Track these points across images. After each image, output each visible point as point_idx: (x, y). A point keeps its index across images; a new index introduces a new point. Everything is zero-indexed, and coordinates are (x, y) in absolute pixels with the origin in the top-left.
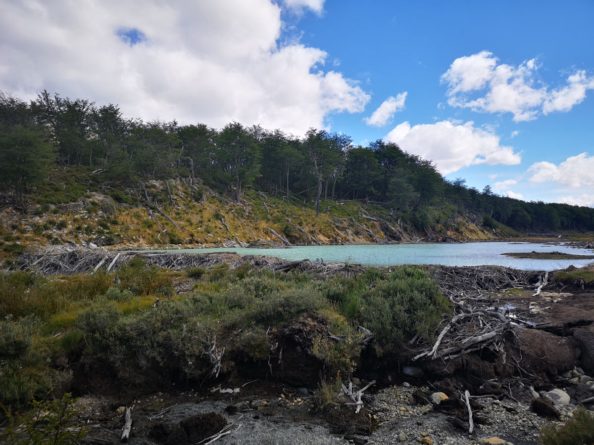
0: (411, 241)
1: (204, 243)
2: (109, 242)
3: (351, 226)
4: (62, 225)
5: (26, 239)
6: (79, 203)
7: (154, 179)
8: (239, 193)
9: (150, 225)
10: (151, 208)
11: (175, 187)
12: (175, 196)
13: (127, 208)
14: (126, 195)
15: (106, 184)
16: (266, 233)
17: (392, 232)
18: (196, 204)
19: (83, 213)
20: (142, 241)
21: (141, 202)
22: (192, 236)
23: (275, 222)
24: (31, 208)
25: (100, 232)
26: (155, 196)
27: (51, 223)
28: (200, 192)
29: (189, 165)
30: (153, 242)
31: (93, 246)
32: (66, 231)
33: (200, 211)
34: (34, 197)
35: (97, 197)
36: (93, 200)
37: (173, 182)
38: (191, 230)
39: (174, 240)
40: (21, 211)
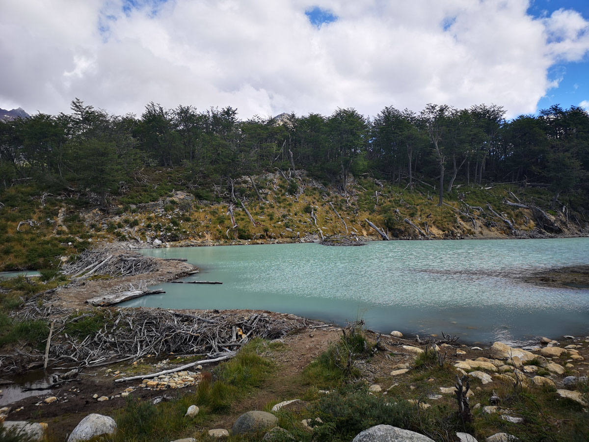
0: (580, 234)
1: (279, 237)
2: (174, 238)
3: (484, 216)
4: (136, 223)
5: (98, 236)
6: (160, 202)
7: (249, 175)
8: (350, 182)
9: (221, 221)
10: (235, 204)
11: (271, 181)
12: (267, 191)
13: (206, 205)
14: (212, 191)
15: (194, 183)
16: (363, 226)
17: (547, 221)
18: (289, 197)
19: (160, 211)
20: (208, 237)
21: (225, 198)
22: (266, 231)
23: (380, 213)
24: (113, 208)
25: (169, 229)
26: (242, 192)
27: (126, 221)
28: (298, 184)
29: (289, 157)
30: (220, 238)
31: (157, 242)
32: (136, 228)
33: (290, 205)
34: (120, 198)
35: (180, 196)
36: (175, 199)
37: (271, 176)
38: (268, 224)
39: (244, 236)
40: (105, 211)
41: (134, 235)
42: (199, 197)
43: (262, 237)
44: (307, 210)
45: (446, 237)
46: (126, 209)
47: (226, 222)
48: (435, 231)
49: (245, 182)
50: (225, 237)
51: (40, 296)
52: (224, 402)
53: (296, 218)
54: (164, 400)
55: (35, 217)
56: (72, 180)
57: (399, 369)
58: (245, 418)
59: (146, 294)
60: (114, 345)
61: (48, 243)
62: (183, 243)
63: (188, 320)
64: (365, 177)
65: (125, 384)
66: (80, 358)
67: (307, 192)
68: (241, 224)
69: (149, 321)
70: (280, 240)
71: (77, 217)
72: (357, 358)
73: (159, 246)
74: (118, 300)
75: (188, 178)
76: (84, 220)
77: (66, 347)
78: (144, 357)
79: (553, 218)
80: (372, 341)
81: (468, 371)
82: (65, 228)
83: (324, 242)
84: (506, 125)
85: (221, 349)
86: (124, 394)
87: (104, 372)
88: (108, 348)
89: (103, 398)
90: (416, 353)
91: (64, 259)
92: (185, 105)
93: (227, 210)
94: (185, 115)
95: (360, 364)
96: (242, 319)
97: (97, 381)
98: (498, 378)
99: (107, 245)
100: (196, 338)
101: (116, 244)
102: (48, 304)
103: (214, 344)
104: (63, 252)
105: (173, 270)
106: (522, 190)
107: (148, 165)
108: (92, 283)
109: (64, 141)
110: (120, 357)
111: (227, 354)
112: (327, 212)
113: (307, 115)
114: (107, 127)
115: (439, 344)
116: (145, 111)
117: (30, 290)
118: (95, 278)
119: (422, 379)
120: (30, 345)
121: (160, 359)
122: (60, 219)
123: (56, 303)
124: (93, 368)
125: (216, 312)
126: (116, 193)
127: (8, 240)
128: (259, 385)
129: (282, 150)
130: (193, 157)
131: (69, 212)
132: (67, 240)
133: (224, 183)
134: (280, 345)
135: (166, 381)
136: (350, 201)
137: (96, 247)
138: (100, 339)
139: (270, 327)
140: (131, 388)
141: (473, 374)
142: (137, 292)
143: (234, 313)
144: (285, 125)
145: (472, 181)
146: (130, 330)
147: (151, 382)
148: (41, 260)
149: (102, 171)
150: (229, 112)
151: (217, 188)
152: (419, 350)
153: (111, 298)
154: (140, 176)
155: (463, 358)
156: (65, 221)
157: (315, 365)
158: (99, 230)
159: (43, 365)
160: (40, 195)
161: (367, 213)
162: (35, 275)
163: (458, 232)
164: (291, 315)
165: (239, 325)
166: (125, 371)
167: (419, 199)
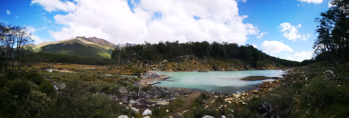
0: (252, 70)
2: (163, 70)
3: (234, 66)
4: (156, 67)
5: (148, 69)
6: (161, 62)
7: (181, 56)
8: (205, 57)
9: (174, 66)
10: (178, 62)
11: (187, 57)
12: (185, 59)
13: (171, 63)
14: (172, 60)
15: (169, 58)
16: (208, 68)
17: (246, 67)
18: (191, 61)
19: (161, 64)
20: (171, 70)
21: (175, 61)
22: (185, 69)
23: (212, 65)
24: (151, 63)
25: (162, 68)
26: (179, 60)
27: (154, 66)
28: (193, 58)
29: (191, 52)
30: (174, 70)
31: (160, 71)
32: (156, 68)
33: (191, 63)
34: (153, 61)
35: (165, 61)
36: (164, 61)
37: (187, 56)
38: (186, 67)
39: (179, 70)
40: (150, 64)
41: (155, 69)
42: (169, 61)
43: (184, 70)
44: (195, 64)
45: (226, 71)
46: (154, 64)
47: (175, 67)
48: (223, 69)
49: (180, 57)
50: (175, 70)
51: (138, 81)
52: (173, 110)
53: (192, 66)
54: (161, 108)
55: (137, 65)
56: (144, 57)
57: (213, 101)
58: (176, 114)
59: (157, 83)
60: (151, 94)
61: (139, 70)
62: (165, 71)
63: (166, 89)
64: (209, 56)
65: (153, 103)
66: (145, 96)
67: (195, 60)
68: (179, 67)
69: (158, 89)
70: (188, 71)
71: (144, 65)
72: (203, 99)
73: (160, 72)
74: (152, 84)
75: (167, 57)
76: (146, 66)
77: (142, 93)
78: (157, 97)
79: (247, 66)
80: (207, 95)
81: (227, 101)
82: (142, 67)
83: (199, 71)
84: (239, 47)
85: (173, 97)
86: (153, 105)
87: (149, 100)
88: (150, 94)
89: (149, 106)
90: (217, 97)
91: (142, 74)
92: (167, 41)
93: (176, 64)
94: (167, 43)
95: (204, 101)
96: (178, 90)
97: (148, 101)
98: (233, 102)
99: (150, 71)
100: (168, 94)
101: (151, 71)
102: (139, 83)
103: (172, 95)
104: (141, 72)
105: (163, 78)
106: (242, 61)
107: (159, 54)
108: (147, 79)
109: (142, 49)
110: (152, 97)
111: (174, 98)
112: (200, 64)
113: (196, 42)
114: (151, 46)
115: (222, 95)
116: (159, 42)
117: (136, 80)
118: (147, 78)
119: (217, 104)
120: (136, 91)
121: (160, 98)
122: (141, 65)
123: (140, 83)
124: (147, 99)
125: (172, 88)
126: (152, 60)
127: (132, 69)
128: (180, 106)
129: (189, 50)
130: (169, 52)
131: (143, 64)
132: (142, 70)
133: (175, 58)
134: (186, 96)
135: (161, 103)
136: (205, 62)
137: (148, 72)
138: (148, 92)
139: (184, 92)
140: (154, 104)
141: (228, 101)
142: (156, 82)
143: (176, 88)
144: (190, 44)
145: (232, 58)
146: (154, 91)
147: (158, 103)
148: (137, 74)
149: (149, 56)
150: (177, 41)
151: (173, 59)
152: (218, 97)
153: (151, 83)
154: (157, 56)
155: (227, 98)
156: (142, 66)
157: (194, 101)
158: (148, 68)
159: (138, 96)
160: (138, 60)
161: (209, 65)
162: (136, 77)
163: (228, 69)
164: (189, 89)
165: (177, 91)
166: (153, 100)
167: (220, 62)
